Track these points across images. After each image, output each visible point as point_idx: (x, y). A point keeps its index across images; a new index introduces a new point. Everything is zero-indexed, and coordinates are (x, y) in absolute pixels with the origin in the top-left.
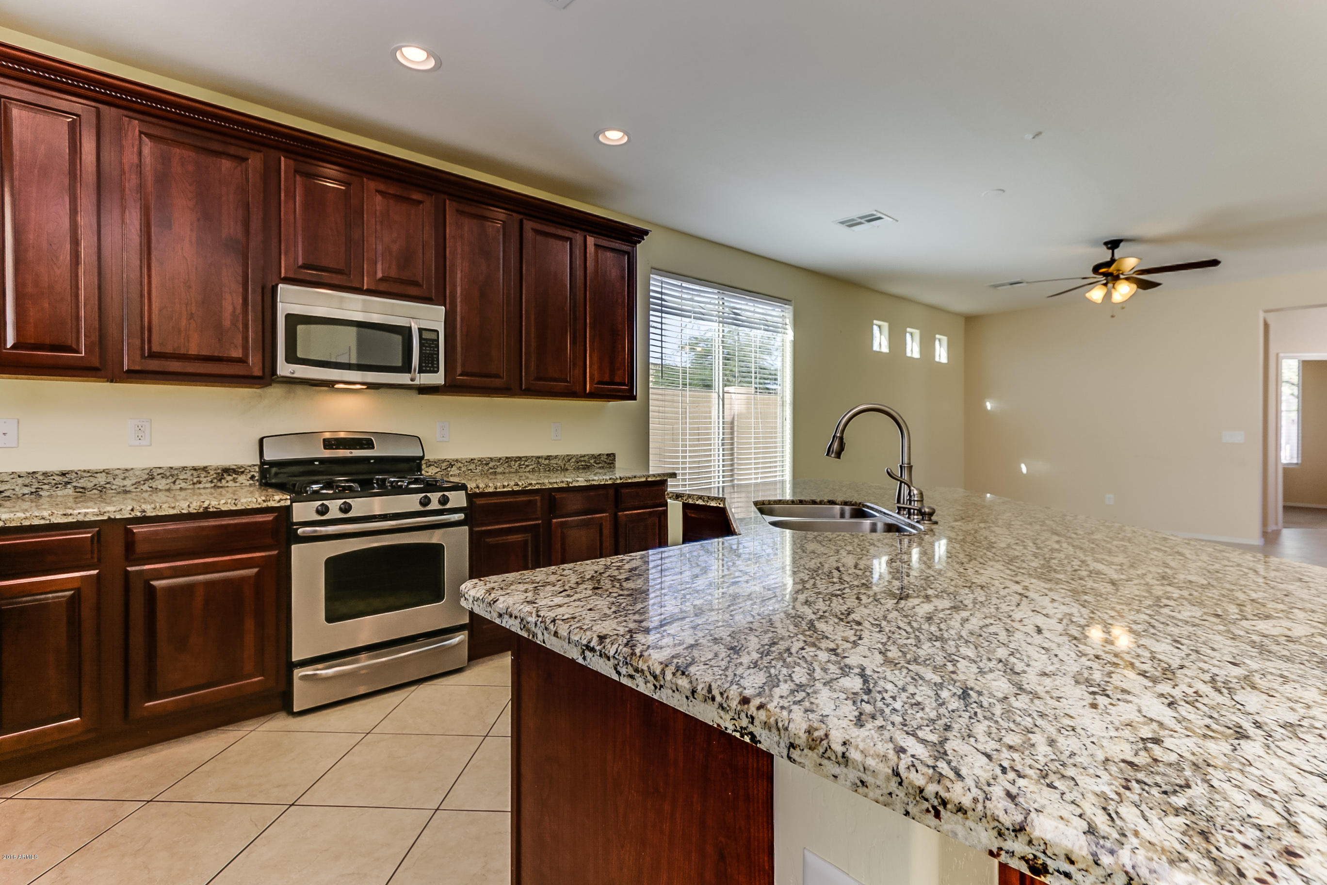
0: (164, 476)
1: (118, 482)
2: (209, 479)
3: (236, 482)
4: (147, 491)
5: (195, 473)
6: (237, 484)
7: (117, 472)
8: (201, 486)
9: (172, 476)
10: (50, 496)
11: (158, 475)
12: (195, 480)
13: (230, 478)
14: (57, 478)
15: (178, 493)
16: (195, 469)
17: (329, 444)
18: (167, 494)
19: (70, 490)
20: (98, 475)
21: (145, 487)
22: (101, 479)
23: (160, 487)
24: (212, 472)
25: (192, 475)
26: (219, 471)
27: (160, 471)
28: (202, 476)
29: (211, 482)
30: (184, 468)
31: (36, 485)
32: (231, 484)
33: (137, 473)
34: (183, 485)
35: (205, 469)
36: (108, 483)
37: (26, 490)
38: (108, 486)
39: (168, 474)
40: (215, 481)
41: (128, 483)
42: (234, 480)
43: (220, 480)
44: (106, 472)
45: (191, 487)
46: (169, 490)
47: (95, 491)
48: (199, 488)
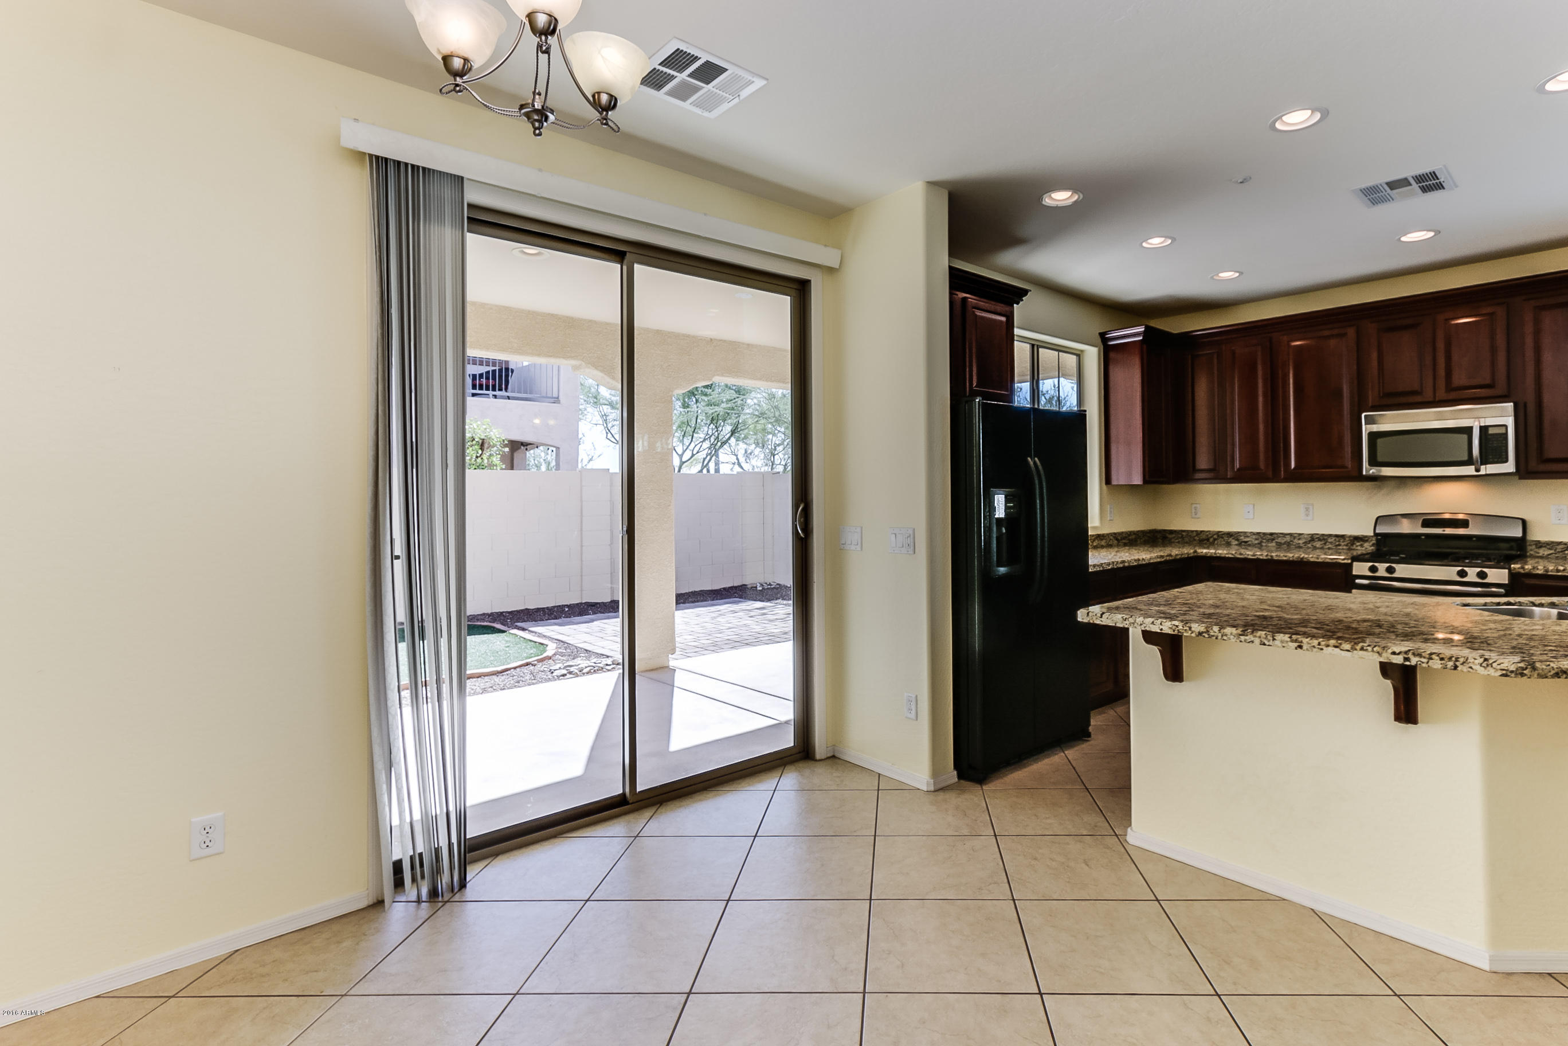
0: (1320, 540)
1: (1296, 541)
2: (1345, 543)
3: (1363, 547)
4: (1310, 548)
5: (1337, 539)
6: (1364, 549)
7: (1295, 535)
8: (1340, 547)
9: (1324, 539)
10: (1266, 546)
11: (1317, 538)
12: (1337, 543)
13: (1358, 544)
14: (1269, 537)
15: (1327, 550)
16: (1337, 536)
17: (1426, 523)
18: (1322, 551)
19: (1274, 544)
20: (1286, 536)
21: (1309, 545)
22: (1288, 538)
23: (1318, 546)
24: (1347, 539)
25: (1335, 540)
26: (1352, 538)
27: (1317, 536)
28: (1342, 541)
29: (1347, 545)
30: (1330, 535)
31: (1260, 540)
32: (1359, 548)
33: (1306, 536)
34: (1330, 546)
35: (1343, 536)
36: (1291, 541)
37: (1257, 542)
38: (1291, 543)
39: (1322, 538)
40: (1349, 545)
41: (1301, 542)
42: (1362, 546)
43: (1352, 545)
44: (1291, 535)
45: (1334, 547)
46: (1322, 548)
47: (1285, 546)
48: (1339, 549)
